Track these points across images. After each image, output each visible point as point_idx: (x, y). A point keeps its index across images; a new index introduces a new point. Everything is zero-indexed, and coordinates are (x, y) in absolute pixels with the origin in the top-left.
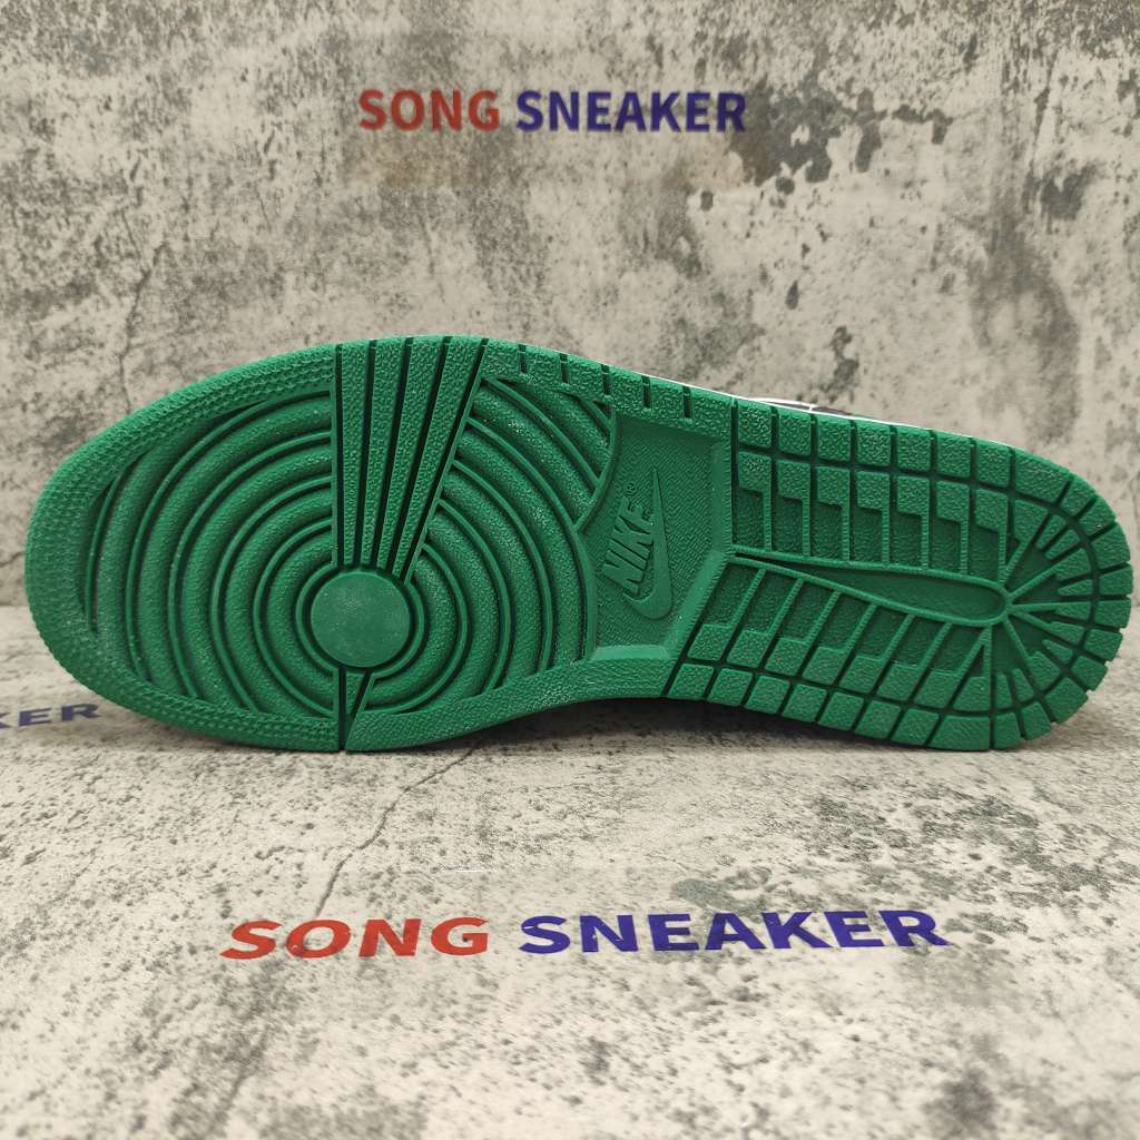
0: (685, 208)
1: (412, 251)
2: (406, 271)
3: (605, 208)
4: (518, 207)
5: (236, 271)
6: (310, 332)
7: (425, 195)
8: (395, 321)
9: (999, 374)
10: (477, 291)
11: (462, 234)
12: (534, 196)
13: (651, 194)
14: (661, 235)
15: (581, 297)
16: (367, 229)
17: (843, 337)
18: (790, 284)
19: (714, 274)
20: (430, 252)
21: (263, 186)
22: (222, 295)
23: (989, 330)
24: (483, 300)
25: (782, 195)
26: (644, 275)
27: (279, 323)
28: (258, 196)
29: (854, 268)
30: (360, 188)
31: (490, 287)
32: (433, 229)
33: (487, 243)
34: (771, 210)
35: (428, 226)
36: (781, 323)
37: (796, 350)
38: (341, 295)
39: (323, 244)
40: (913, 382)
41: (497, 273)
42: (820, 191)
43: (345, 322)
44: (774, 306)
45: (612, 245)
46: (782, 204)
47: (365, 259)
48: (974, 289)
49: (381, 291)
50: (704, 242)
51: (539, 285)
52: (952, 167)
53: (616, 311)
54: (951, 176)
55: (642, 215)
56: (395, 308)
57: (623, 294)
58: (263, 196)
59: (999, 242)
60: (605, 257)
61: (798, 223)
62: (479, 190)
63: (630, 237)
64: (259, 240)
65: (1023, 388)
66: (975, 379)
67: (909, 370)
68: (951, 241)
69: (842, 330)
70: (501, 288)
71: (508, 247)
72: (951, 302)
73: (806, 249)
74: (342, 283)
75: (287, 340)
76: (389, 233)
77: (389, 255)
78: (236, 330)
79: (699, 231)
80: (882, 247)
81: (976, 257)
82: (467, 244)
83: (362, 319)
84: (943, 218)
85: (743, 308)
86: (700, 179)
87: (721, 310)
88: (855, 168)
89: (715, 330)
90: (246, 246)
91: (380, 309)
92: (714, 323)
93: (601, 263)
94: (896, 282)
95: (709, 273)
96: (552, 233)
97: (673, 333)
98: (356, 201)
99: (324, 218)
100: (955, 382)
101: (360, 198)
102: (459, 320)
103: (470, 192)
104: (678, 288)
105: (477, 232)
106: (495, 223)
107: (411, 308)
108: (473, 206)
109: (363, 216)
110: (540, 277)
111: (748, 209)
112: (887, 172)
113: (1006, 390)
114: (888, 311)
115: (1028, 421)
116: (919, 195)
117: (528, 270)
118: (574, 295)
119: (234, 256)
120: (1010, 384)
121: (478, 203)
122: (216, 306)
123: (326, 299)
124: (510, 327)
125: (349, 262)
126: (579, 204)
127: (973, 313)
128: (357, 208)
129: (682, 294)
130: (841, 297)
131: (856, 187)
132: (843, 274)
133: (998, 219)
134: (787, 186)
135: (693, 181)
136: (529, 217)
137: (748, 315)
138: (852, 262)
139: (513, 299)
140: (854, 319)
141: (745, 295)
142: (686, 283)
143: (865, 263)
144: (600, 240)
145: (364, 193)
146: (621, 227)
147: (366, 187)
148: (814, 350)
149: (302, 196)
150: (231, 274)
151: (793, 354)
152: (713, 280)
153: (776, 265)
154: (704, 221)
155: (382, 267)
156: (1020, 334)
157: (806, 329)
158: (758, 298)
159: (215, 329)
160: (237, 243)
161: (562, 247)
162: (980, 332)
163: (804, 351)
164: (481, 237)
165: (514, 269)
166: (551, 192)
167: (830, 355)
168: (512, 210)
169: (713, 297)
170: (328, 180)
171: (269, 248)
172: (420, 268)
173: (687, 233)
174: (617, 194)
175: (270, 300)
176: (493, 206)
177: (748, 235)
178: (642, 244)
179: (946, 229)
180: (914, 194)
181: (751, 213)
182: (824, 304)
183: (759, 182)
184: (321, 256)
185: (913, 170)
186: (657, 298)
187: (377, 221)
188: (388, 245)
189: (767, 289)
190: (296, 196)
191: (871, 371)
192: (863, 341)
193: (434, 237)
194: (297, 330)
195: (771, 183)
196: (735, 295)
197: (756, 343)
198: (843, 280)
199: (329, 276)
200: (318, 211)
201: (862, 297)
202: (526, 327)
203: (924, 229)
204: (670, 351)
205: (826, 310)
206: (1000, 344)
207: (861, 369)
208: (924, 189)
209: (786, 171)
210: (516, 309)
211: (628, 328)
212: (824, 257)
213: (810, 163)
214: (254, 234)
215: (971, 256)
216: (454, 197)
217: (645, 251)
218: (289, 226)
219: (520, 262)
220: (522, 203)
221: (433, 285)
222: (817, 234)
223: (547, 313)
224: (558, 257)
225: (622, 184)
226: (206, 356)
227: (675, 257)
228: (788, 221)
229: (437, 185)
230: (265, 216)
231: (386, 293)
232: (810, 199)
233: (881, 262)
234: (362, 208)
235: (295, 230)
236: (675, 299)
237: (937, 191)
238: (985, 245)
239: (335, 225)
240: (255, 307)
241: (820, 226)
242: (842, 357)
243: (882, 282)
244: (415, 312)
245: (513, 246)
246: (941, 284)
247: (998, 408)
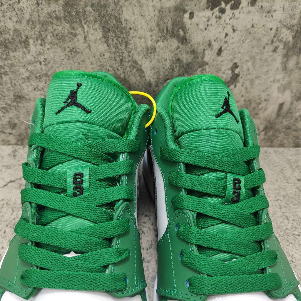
0: (183, 18)
1: (77, 32)
2: (76, 40)
3: (152, 17)
4: (118, 16)
5: (10, 38)
6: (42, 60)
7: (81, 10)
8: (73, 57)
9: (287, 79)
10: (103, 47)
11: (97, 26)
12: (124, 12)
13: (170, 13)
14: (173, 28)
15: (142, 51)
16: (59, 23)
17: (236, 66)
18: (219, 48)
19: (192, 43)
20: (84, 32)
21: (16, 5)
22: (6, 47)
23: (287, 65)
24: (105, 50)
25: (220, 14)
26: (166, 43)
27: (29, 57)
28: (14, 9)
29: (243, 42)
30: (55, 7)
31: (108, 46)
32: (85, 24)
33: (106, 29)
34: (216, 20)
35: (83, 22)
36: (214, 61)
37: (218, 70)
38: (52, 48)
39: (42, 29)
40: (257, 82)
41: (110, 41)
42: (235, 14)
43: (54, 57)
44: (212, 55)
45: (154, 32)
46: (220, 18)
47: (60, 35)
48: (285, 51)
49: (67, 47)
50: (189, 31)
51: (126, 46)
52: (287, 5)
53: (155, 55)
54: (285, 9)
55: (166, 21)
56: (73, 53)
57: (157, 49)
58: (16, 9)
59: (297, 35)
60: (151, 36)
61: (225, 25)
62: (102, 9)
63: (161, 29)
64: (17, 27)
65: (294, 84)
66: (279, 81)
67: (257, 78)
68: (280, 34)
69: (235, 64)
70: (112, 46)
71: (114, 32)
72: (276, 55)
73: (227, 35)
74: (51, 43)
75: (33, 63)
76: (68, 25)
77: (68, 33)
78: (13, 59)
79: (187, 27)
80: (255, 35)
81: (288, 40)
82: (98, 30)
83: (60, 57)
84: (279, 26)
85: (201, 55)
86: (189, 7)
87: (193, 56)
88: (250, 5)
89: (190, 63)
90: (12, 29)
91: (67, 53)
92: (190, 60)
93: (150, 38)
94: (257, 48)
95: (190, 43)
96: (132, 26)
97: (175, 64)
98: (54, 12)
99: (42, 19)
100: (271, 82)
101: (55, 11)
102: (97, 57)
103: (99, 10)
104: (178, 48)
105: (103, 25)
106: (109, 22)
107: (79, 53)
108: (100, 15)
109: (58, 18)
110: (127, 43)
111: (206, 19)
112: (262, 7)
113: (288, 85)
114: (253, 58)
115: (293, 95)
116: (272, 16)
117: (122, 40)
118: (139, 49)
119: (8, 33)
120: (290, 83)
121: (102, 14)
122: (4, 51)
123: (46, 49)
124: (116, 60)
125: (53, 36)
126: (142, 15)
127: (283, 60)
128: (55, 15)
129: (179, 50)
130: (237, 52)
131: (249, 12)
132: (239, 44)
133: (299, 26)
134: (223, 11)
135: (187, 8)
136: (122, 20)
137: (203, 58)
138: (243, 40)
139: (117, 51)
140: (240, 60)
141: (202, 51)
142: (181, 46)
143: (247, 41)
144: (150, 29)
145: (57, 9)
146: (158, 25)
147: (57, 6)
148: (225, 70)
149: (32, 10)
150: (8, 39)
151: (217, 72)
152: (191, 45)
153: (215, 40)
154: (190, 23)
155: (66, 38)
156: (297, 67)
157: (222, 63)
158: (207, 52)
159: (5, 59)
160: (9, 28)
161: (135, 32)
162: (284, 65)
163: (221, 70)
164: (104, 27)
165: (117, 40)
166: (131, 10)
167: (230, 72)
168: (116, 17)
169: (190, 51)
170: (42, 4)
171: (21, 30)
172: (81, 38)
173: (183, 28)
174: (156, 12)
175: (25, 49)
176: (108, 15)
177: (206, 29)
178: (165, 31)
179: (279, 29)
180: (270, 16)
181: (208, 21)
182: (230, 55)
183: (212, 9)
184: (42, 33)
185: (272, 6)
186: (170, 51)
187: (63, 20)
188: (68, 29)
189: (211, 49)
190: (29, 9)
191: (243, 77)
192: (242, 68)
193: (86, 26)
194: (36, 60)
195: (217, 9)
196: (199, 51)
197: (204, 67)
198: (239, 47)
199: (46, 40)
200: (39, 16)
201: (244, 53)
202: (121, 61)
203: (271, 29)
204: (173, 70)
205: (231, 57)
206: (290, 70)
207: (240, 77)
208: (274, 14)
209: (223, 5)
210: (118, 54)
211: (159, 61)
212: (233, 38)
213: (233, 2)
214: (15, 24)
215: (286, 39)
216: (93, 12)
217: (166, 34)
218: (28, 21)
219: (119, 37)
220: (119, 14)
221: (86, 45)
222: (231, 30)
223: (129, 56)
224: (134, 35)
225: (159, 8)
226: (4, 68)
227: (178, 37)
228: (221, 24)
229: (86, 7)
230: (18, 17)
231: (68, 47)
232: (231, 16)
233: (254, 40)
234: (56, 15)
235: (31, 23)
236: (176, 51)
237: (279, 15)
238: (292, 36)
239: (46, 21)
240: (19, 51)
241: (233, 26)
242: (234, 73)
243: (252, 48)
244: (80, 54)
245: (116, 31)
246: (273, 48)
247: (284, 90)
